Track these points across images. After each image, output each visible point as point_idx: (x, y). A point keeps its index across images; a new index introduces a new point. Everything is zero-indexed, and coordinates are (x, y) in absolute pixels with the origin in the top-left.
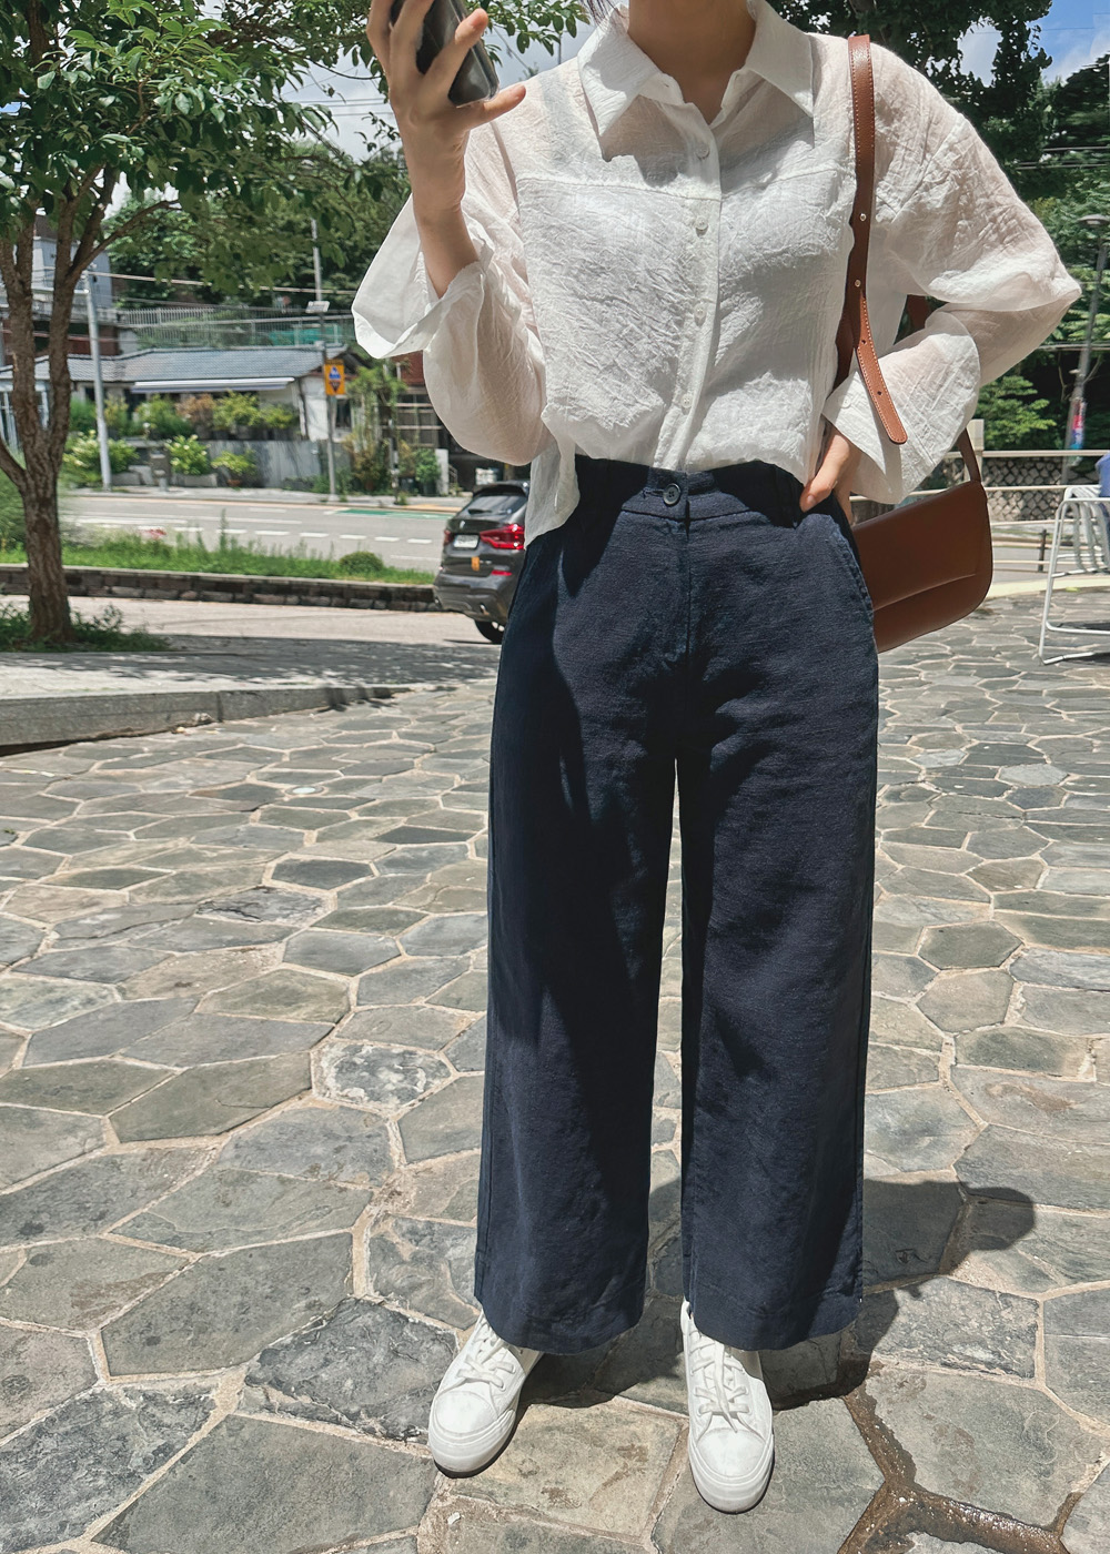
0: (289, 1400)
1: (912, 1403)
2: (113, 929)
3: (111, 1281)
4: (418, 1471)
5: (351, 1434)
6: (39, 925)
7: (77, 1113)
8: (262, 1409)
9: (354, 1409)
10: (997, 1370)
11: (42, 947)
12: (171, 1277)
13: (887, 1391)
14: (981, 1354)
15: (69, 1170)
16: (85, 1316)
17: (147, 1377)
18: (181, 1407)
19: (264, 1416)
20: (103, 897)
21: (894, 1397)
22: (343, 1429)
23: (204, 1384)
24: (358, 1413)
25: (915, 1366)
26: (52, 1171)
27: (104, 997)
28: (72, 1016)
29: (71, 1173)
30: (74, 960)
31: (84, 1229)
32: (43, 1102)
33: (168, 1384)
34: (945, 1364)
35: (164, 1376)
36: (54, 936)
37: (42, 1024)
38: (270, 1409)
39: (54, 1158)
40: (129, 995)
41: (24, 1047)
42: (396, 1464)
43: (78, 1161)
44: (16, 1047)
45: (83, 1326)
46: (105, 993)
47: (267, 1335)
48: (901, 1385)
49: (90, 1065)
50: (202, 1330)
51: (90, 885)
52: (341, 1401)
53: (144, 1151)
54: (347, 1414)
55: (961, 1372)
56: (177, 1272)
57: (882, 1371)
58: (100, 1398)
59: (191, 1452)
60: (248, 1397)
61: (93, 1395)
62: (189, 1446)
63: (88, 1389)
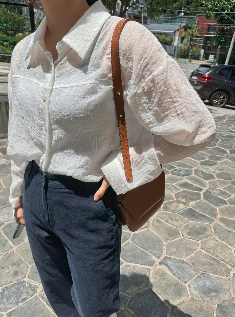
8: (42, 297)
16: (32, 262)
17: (32, 281)
18: (33, 290)
19: (41, 299)
23: (38, 286)
33: (33, 283)
45: (30, 264)
58: (24, 282)
59: (28, 301)
60: (41, 293)
61: (23, 281)
62: (29, 300)
63: (23, 279)
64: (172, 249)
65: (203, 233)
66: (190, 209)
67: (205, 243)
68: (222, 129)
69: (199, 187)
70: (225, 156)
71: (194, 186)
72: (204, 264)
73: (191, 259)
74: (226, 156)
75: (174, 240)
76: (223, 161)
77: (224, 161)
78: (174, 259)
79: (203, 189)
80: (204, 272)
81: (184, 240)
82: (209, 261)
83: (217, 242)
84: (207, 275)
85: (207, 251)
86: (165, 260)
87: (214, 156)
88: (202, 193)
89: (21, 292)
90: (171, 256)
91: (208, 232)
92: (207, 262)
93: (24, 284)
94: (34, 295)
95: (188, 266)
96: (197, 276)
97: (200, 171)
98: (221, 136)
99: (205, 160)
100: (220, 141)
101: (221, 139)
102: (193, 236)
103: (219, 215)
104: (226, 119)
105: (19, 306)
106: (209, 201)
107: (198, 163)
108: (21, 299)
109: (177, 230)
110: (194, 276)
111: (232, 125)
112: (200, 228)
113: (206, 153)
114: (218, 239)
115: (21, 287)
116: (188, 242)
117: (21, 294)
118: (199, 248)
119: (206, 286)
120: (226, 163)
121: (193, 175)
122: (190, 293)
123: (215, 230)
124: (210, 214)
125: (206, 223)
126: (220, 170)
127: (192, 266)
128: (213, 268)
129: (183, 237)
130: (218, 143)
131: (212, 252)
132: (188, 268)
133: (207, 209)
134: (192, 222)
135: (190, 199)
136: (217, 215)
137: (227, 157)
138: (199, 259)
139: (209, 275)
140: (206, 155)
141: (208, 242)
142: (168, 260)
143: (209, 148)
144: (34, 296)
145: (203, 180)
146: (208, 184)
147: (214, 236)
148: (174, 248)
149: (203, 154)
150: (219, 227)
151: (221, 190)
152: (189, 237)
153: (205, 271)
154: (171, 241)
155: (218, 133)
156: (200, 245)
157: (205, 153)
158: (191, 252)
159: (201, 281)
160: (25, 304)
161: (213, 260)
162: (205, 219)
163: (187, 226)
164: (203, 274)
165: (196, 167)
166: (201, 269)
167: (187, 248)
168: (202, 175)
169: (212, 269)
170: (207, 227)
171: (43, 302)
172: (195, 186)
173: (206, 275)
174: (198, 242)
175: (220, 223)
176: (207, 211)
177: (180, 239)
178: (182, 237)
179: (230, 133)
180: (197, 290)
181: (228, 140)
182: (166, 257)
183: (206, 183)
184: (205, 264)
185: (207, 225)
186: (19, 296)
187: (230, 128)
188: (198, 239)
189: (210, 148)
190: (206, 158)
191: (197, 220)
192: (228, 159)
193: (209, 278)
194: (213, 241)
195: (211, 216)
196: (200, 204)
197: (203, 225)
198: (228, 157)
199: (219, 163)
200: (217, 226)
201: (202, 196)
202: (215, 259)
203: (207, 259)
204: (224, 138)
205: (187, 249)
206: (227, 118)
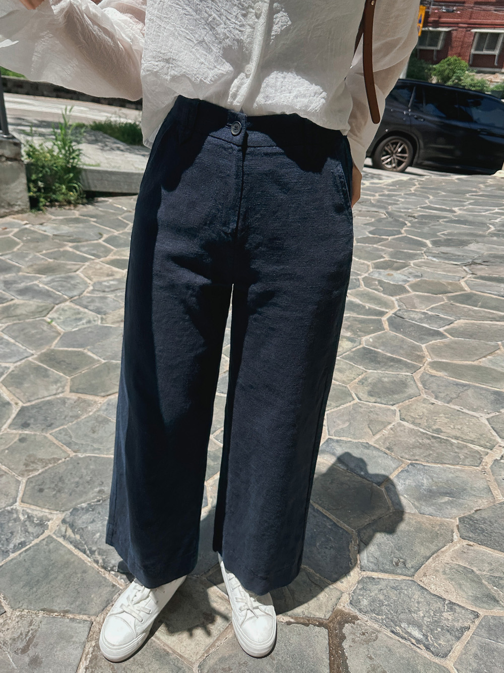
0: (72, 535)
1: (365, 646)
2: (112, 289)
3: (41, 457)
4: (109, 589)
5: (88, 560)
6: (89, 281)
7: (61, 374)
8: (62, 536)
9: (94, 548)
10: (421, 646)
11: (85, 292)
12: (60, 461)
13: (354, 634)
14: (417, 634)
15: (48, 400)
16: (26, 470)
17: (33, 507)
18: (37, 525)
19: (61, 540)
20: (117, 272)
21: (357, 639)
22: (86, 556)
23: (50, 516)
24: (94, 551)
25: (376, 626)
26: (43, 400)
27: (95, 321)
28: (80, 327)
29: (49, 402)
30: (93, 301)
31: (43, 430)
32: (53, 366)
33: (37, 512)
34: (393, 632)
35: (38, 508)
36: (91, 288)
37: (69, 329)
38: (64, 537)
39: (46, 394)
40: (104, 322)
41: (59, 338)
42: (101, 582)
43: (53, 397)
44: (55, 338)
45: (22, 475)
46: (96, 319)
47: (79, 501)
48: (364, 634)
49: (75, 352)
50: (59, 491)
51: (115, 266)
52: (90, 542)
54: (90, 550)
55: (400, 639)
56: (63, 460)
57: (356, 622)
58: (14, 511)
59: (30, 548)
60: (59, 529)
61: (12, 509)
62: (31, 545)
63: (12, 505)
64: (339, 425)
65: (402, 392)
66: (364, 348)
67: (408, 408)
68: (409, 203)
69: (377, 308)
70: (423, 252)
71: (367, 308)
72: (411, 446)
73: (382, 441)
74: (425, 252)
75: (341, 407)
76: (420, 260)
77: (423, 260)
78: (346, 442)
79: (387, 312)
80: (414, 462)
81: (363, 406)
82: (420, 441)
83: (432, 406)
84: (422, 467)
85: (413, 423)
86: (328, 446)
87: (400, 252)
88: (384, 319)
89: (10, 531)
90: (340, 437)
91: (410, 389)
92: (418, 444)
93: (15, 516)
94: (42, 534)
95: (380, 454)
96: (400, 469)
97: (375, 280)
98: (409, 216)
99: (382, 260)
100: (409, 224)
101: (410, 222)
102: (380, 397)
103: (429, 357)
104: (415, 185)
105: (9, 558)
106: (404, 333)
107: (368, 266)
108: (11, 546)
109: (344, 388)
110: (394, 471)
111: (429, 195)
112: (393, 382)
113: (383, 248)
114: (433, 400)
115: (8, 522)
116: (372, 410)
117: (10, 535)
118: (397, 418)
119: (423, 486)
120: (427, 264)
121: (363, 288)
122: (390, 501)
123: (424, 385)
124: (408, 355)
125: (403, 373)
126: (417, 276)
127: (387, 451)
128: (431, 452)
129: (360, 399)
130: (404, 229)
131: (426, 424)
132: (380, 456)
133: (401, 347)
134: (374, 373)
135: (360, 331)
136: (424, 357)
137: (427, 254)
138: (400, 439)
139: (424, 466)
140: (383, 250)
141: (414, 407)
142: (335, 444)
143: (388, 239)
144: (41, 537)
145: (385, 296)
146: (396, 303)
147: (425, 396)
148: (344, 422)
149: (377, 249)
150: (432, 379)
151: (424, 313)
152: (373, 399)
153: (417, 460)
154: (335, 409)
155: (402, 210)
156: (398, 414)
157: (380, 247)
158: (382, 427)
159: (410, 478)
160: (24, 554)
161: (429, 439)
162: (401, 365)
163: (366, 379)
164: (411, 464)
165: (365, 273)
166: (407, 456)
167: (371, 421)
168: (381, 286)
169: (430, 455)
170: (408, 381)
171: (66, 545)
172: (369, 307)
173: (418, 467)
174: (393, 408)
175: (434, 372)
176: (401, 351)
177: (354, 404)
178: (357, 400)
179: (427, 210)
180: (405, 496)
181: (425, 224)
182: (329, 438)
183: (393, 302)
184: (414, 447)
185: (407, 376)
186: (7, 539)
187: (427, 201)
188: (391, 403)
189: (390, 238)
190: (384, 256)
191: (383, 369)
192: (430, 258)
193: (425, 470)
194: (423, 405)
195: (411, 360)
196: (384, 340)
197: (397, 377)
198: (430, 253)
199: (412, 265)
200: (428, 376)
201: (386, 325)
202: (433, 437)
203: (417, 438)
204: (416, 220)
205: (371, 423)
206: (417, 183)
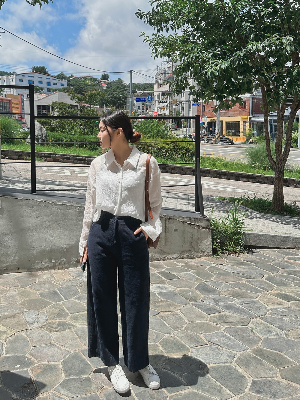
2: (285, 314)
6: (267, 307)
7: (272, 365)
11: (267, 314)
15: (269, 380)
20: (283, 303)
26: (265, 379)
28: (273, 337)
30: (275, 320)
31: (271, 397)
32: (264, 359)
36: (270, 311)
37: (266, 337)
39: (266, 376)
40: (287, 336)
41: (261, 341)
43: (271, 378)
46: (281, 333)
49: (276, 353)
53: (286, 383)
